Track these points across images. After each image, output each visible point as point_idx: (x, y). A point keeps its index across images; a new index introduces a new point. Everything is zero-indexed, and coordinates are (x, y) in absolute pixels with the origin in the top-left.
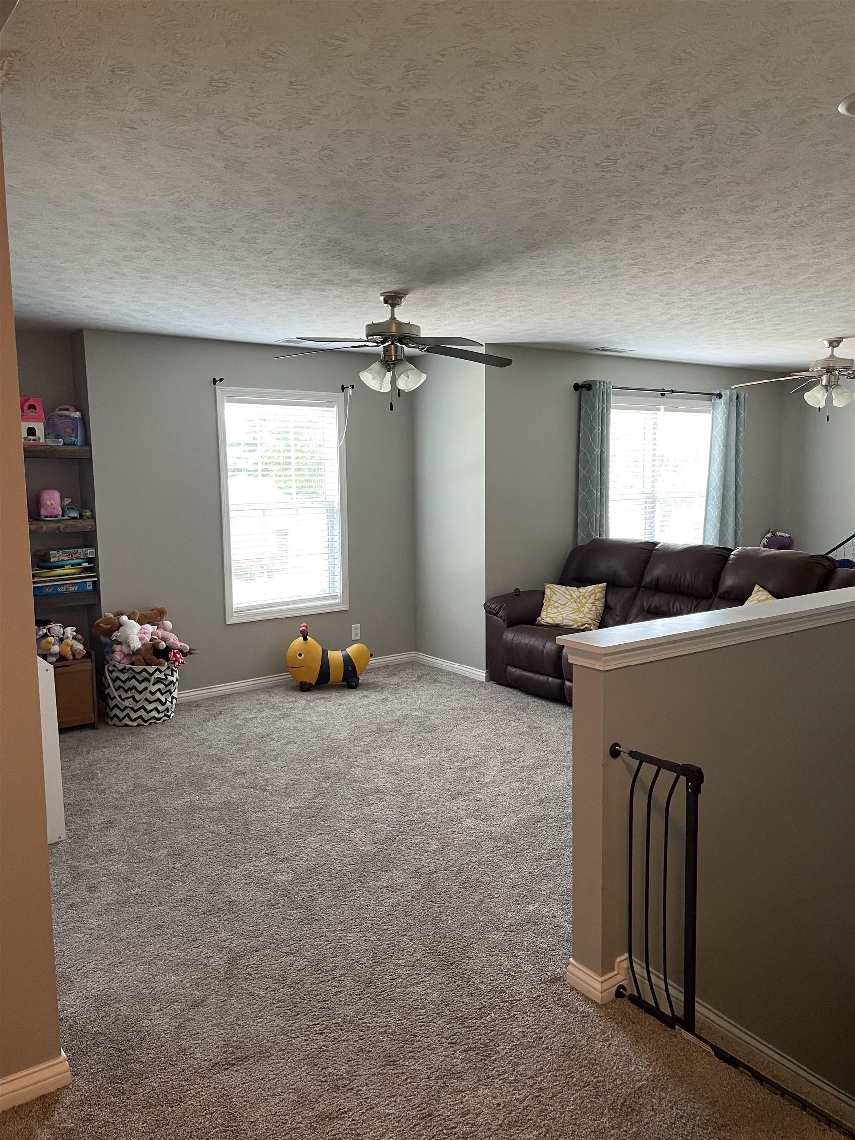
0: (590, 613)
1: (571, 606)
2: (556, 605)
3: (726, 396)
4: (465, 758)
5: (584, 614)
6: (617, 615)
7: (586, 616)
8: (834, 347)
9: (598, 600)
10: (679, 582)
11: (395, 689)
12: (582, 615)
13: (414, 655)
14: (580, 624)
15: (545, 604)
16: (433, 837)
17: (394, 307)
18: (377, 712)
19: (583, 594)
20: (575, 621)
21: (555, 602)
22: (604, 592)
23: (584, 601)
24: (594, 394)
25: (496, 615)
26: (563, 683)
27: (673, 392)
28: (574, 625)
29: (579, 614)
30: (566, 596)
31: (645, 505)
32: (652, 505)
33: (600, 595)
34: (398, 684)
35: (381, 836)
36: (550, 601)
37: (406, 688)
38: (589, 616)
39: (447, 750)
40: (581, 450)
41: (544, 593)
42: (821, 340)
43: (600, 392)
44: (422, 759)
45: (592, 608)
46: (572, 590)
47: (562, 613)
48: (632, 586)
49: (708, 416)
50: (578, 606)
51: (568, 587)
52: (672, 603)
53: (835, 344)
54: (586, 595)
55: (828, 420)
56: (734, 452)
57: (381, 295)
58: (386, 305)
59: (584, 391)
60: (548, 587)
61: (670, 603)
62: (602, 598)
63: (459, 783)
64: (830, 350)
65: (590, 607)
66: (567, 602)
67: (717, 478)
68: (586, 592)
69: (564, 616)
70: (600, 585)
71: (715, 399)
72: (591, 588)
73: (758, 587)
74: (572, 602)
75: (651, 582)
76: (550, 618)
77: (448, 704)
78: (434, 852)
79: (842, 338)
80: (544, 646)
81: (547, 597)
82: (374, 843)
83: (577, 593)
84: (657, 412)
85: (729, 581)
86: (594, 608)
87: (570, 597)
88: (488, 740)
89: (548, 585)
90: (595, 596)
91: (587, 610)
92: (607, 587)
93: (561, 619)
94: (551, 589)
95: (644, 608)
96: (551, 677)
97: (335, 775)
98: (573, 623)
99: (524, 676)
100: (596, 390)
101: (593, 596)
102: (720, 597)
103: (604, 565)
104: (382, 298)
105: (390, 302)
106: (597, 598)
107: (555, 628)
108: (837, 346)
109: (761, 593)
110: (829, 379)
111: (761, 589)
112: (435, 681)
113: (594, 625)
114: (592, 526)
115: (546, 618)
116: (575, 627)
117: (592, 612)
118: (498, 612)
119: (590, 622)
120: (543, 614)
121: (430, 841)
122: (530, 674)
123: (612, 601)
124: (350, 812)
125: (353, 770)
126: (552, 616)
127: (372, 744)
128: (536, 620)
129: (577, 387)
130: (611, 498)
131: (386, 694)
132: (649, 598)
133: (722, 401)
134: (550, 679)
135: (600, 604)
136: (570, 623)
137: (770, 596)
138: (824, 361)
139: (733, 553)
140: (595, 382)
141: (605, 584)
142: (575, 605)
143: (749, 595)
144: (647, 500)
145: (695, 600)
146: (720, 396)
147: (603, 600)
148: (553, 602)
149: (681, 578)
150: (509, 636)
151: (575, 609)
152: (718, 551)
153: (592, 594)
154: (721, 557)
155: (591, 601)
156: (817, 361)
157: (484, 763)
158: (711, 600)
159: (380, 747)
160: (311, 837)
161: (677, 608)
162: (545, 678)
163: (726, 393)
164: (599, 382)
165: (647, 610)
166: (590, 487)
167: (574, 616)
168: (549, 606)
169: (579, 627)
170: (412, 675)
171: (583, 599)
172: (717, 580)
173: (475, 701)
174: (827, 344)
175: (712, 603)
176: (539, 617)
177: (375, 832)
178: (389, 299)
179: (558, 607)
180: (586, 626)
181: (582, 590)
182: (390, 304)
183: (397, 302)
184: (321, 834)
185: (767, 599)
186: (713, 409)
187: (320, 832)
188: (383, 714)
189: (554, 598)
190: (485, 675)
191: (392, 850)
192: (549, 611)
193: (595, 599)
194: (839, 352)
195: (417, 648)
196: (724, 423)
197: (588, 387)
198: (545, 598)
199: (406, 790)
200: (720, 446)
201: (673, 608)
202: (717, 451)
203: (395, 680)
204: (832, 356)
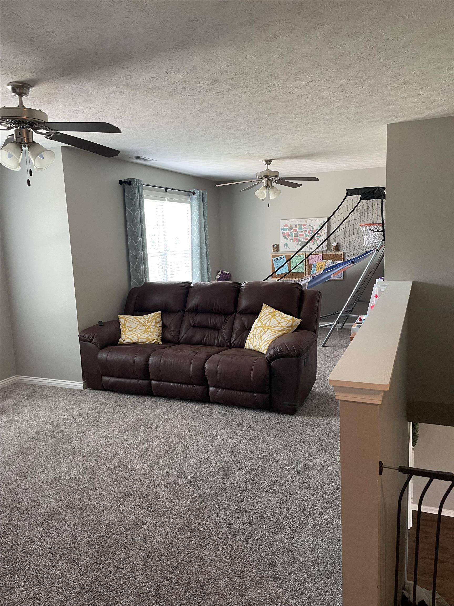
0: (155, 332)
1: (140, 328)
2: (130, 329)
3: (197, 193)
4: (110, 459)
5: (151, 333)
6: (172, 331)
7: (153, 334)
8: (268, 164)
9: (158, 322)
10: (212, 306)
11: (15, 409)
12: (150, 334)
13: (16, 378)
14: (151, 340)
15: (122, 329)
16: (132, 547)
17: (22, 96)
18: (11, 434)
19: (147, 319)
20: (147, 338)
21: (129, 327)
22: (161, 317)
23: (149, 324)
24: (133, 188)
25: (90, 342)
26: (150, 383)
27: (173, 189)
28: (146, 341)
29: (148, 333)
30: (135, 322)
31: (162, 259)
32: (165, 259)
33: (159, 319)
34: (15, 405)
35: (86, 562)
36: (125, 327)
37: (24, 407)
38: (155, 334)
39: (91, 455)
40: (128, 225)
41: (119, 322)
42: (261, 160)
43: (137, 186)
44: (75, 469)
45: (155, 328)
46: (138, 317)
47: (136, 334)
48: (180, 311)
49: (189, 205)
50: (146, 328)
51: (135, 316)
52: (209, 320)
53: (269, 163)
54: (149, 320)
55: (269, 206)
56: (204, 227)
57: (8, 85)
58: (13, 94)
59: (126, 186)
60: (121, 318)
61: (208, 320)
62: (160, 321)
63: (120, 484)
64: (266, 166)
65: (154, 327)
66: (137, 326)
67: (196, 242)
68: (149, 318)
69: (139, 336)
70: (157, 312)
71: (191, 195)
72: (152, 315)
73: (265, 305)
74: (141, 326)
75: (193, 308)
76: (129, 338)
77: (65, 414)
78: (143, 563)
79: (272, 160)
80: (134, 360)
81: (123, 324)
82: (85, 574)
83: (143, 319)
84: (163, 201)
85: (244, 303)
86: (157, 328)
87: (138, 323)
88: (117, 438)
89: (121, 316)
90: (156, 319)
91: (152, 330)
92: (162, 313)
93: (137, 338)
94: (124, 318)
95: (191, 325)
96: (140, 379)
97: (5, 507)
98: (146, 340)
99: (118, 382)
100: (135, 185)
101: (155, 320)
102: (240, 313)
103: (157, 299)
104: (10, 88)
105: (18, 90)
106: (157, 321)
107: (134, 345)
108: (270, 164)
109: (268, 308)
110: (267, 183)
111: (267, 306)
112: (44, 396)
113: (160, 339)
114: (140, 274)
115: (126, 339)
116: (148, 342)
117: (156, 331)
118: (92, 340)
119: (157, 337)
120: (123, 336)
121: (132, 553)
122: (123, 380)
123: (167, 322)
124: (42, 545)
125: (20, 497)
126: (130, 337)
127: (23, 465)
128: (118, 341)
129: (121, 182)
130: (149, 255)
131: (10, 416)
132: (193, 318)
133: (196, 196)
134: (139, 381)
135: (160, 325)
136: (144, 340)
137: (275, 310)
138: (264, 172)
139: (242, 285)
140: (133, 179)
141: (160, 312)
142: (143, 328)
143: (261, 310)
144: (162, 256)
145: (223, 316)
146: (194, 193)
147: (161, 322)
148: (127, 328)
149: (213, 304)
150: (103, 355)
151: (144, 330)
152: (233, 285)
153: (154, 319)
154: (235, 288)
155: (153, 324)
156: (261, 172)
157: (127, 459)
158: (233, 316)
159: (32, 467)
160: (19, 587)
161: (213, 323)
162: (135, 381)
163: (197, 191)
164: (136, 179)
165: (193, 325)
166: (137, 249)
167: (146, 335)
168: (125, 331)
169: (150, 342)
170: (22, 395)
171: (148, 323)
172: (236, 302)
173: (85, 406)
174: (265, 163)
175: (235, 317)
176: (121, 339)
177: (78, 560)
178: (17, 88)
179: (132, 330)
180: (155, 341)
181: (145, 317)
182: (18, 93)
183: (24, 92)
184: (27, 581)
185: (274, 312)
186: (191, 201)
187: (25, 578)
188: (18, 434)
189: (128, 324)
190: (82, 385)
191: (105, 576)
192: (126, 334)
193: (156, 322)
194: (272, 167)
195: (18, 372)
196: (198, 209)
197: (129, 182)
198: (121, 325)
199: (80, 504)
200: (197, 223)
201: (211, 322)
202: (195, 226)
203: (10, 402)
204: (268, 169)
